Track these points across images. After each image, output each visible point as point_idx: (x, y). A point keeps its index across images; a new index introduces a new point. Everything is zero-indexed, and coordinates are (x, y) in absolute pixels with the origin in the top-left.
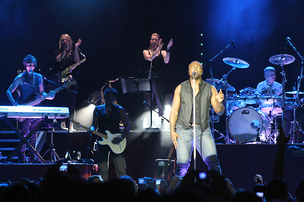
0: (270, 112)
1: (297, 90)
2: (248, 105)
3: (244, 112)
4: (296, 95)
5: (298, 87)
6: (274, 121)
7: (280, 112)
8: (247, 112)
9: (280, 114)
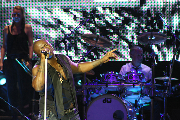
0: (136, 101)
1: (168, 76)
2: (110, 93)
3: (105, 101)
4: (167, 81)
5: (171, 72)
6: (140, 112)
7: (148, 101)
8: (109, 100)
9: (146, 103)
